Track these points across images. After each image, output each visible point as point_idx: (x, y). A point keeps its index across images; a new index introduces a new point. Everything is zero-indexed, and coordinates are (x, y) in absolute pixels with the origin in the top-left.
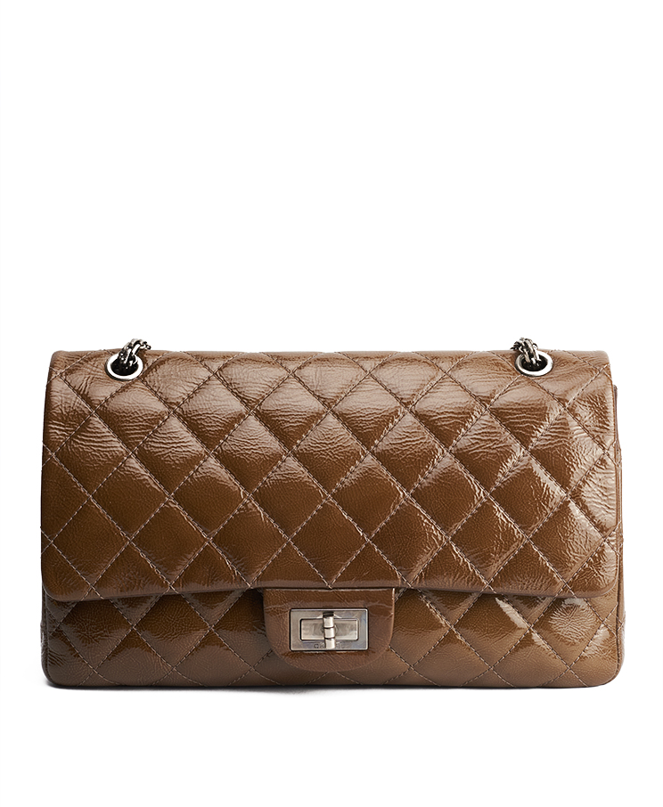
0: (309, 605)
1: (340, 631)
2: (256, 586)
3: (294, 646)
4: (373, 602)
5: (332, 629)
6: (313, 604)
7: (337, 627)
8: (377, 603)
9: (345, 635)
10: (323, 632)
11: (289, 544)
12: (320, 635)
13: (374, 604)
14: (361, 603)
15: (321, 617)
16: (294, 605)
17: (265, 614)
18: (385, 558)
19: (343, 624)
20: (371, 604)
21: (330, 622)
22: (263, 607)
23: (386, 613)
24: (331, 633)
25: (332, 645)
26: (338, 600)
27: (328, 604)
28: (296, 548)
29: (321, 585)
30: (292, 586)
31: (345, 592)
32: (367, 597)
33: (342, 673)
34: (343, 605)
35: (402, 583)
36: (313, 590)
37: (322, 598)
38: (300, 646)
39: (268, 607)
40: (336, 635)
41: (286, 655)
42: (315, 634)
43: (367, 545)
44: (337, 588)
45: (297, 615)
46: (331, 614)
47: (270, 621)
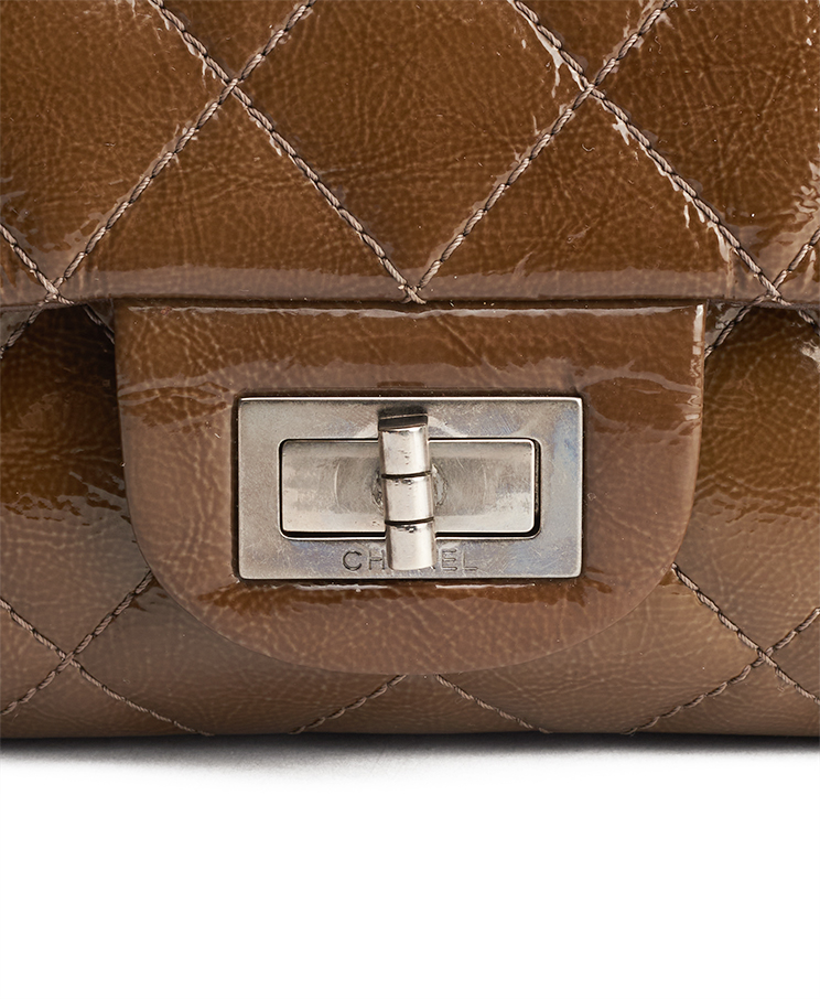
0: (318, 376)
1: (457, 493)
2: (83, 290)
3: (257, 558)
4: (609, 363)
5: (420, 486)
6: (337, 372)
7: (441, 472)
8: (624, 372)
9: (478, 508)
10: (381, 496)
11: (229, 103)
12: (364, 509)
13: (616, 373)
14: (552, 370)
15: (371, 431)
16: (250, 374)
17: (126, 419)
18: (664, 169)
19: (471, 464)
20: (598, 374)
21: (409, 449)
22: (114, 388)
23: (666, 413)
24: (414, 500)
25: (417, 555)
26: (451, 358)
27: (406, 373)
28: (261, 122)
29: (371, 286)
30: (244, 292)
31: (484, 321)
32: (583, 348)
33: (462, 681)
34: (471, 376)
35: (740, 280)
36: (339, 313)
37: (380, 348)
38: (276, 559)
39: (137, 386)
40: (439, 508)
41: (221, 599)
42: (343, 505)
43: (584, 108)
44: (445, 303)
45: (264, 424)
46: (416, 416)
47: (144, 447)
